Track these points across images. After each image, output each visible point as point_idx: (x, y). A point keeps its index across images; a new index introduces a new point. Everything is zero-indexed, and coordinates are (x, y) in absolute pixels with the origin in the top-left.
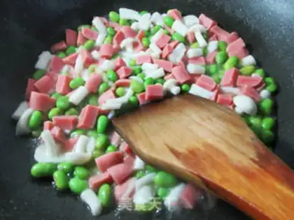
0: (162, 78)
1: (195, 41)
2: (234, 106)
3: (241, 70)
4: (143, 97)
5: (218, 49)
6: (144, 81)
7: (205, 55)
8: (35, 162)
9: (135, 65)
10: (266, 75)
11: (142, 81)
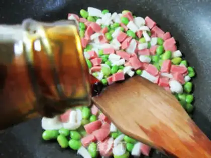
0: (123, 65)
1: (142, 36)
2: (170, 87)
3: (173, 61)
4: (111, 79)
5: (158, 44)
6: (111, 67)
7: (149, 47)
8: (44, 131)
9: (103, 55)
10: (188, 65)
11: (109, 68)
